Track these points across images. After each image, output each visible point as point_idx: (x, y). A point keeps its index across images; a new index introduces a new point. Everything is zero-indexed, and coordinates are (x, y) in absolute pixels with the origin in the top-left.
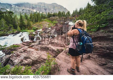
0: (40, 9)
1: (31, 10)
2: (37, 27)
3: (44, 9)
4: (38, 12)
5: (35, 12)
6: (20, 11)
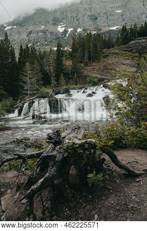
0: (78, 20)
1: (51, 28)
2: (99, 76)
3: (91, 16)
4: (70, 30)
5: (61, 32)
6: (22, 37)
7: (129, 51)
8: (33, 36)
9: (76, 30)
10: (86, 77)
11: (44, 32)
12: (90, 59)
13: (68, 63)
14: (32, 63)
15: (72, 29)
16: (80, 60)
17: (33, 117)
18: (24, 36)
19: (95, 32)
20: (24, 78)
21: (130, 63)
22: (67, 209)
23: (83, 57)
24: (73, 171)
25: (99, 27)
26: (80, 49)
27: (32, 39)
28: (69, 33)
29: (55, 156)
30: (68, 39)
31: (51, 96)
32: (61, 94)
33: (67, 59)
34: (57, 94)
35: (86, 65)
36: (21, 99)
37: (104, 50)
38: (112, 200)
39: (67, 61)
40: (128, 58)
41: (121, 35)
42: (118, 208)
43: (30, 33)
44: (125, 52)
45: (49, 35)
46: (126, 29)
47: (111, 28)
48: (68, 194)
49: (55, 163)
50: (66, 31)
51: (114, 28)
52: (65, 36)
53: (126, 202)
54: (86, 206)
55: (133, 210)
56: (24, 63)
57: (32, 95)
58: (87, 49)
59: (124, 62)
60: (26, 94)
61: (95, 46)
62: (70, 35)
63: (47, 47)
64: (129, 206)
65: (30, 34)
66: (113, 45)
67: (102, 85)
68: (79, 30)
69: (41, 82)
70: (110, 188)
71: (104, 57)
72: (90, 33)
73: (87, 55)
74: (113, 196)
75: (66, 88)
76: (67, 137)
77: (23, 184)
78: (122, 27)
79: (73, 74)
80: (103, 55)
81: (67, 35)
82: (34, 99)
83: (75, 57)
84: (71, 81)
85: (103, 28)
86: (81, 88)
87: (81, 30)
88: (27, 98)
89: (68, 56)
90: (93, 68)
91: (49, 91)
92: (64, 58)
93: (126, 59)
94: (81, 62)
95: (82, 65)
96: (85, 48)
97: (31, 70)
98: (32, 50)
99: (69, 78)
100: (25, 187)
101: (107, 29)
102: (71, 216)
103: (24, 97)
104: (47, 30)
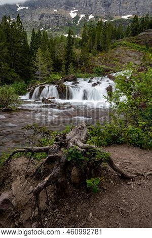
0: (90, 5)
3: (104, 2)
4: (82, 16)
5: (73, 18)
6: (34, 20)
7: (137, 43)
8: (45, 19)
9: (87, 16)
10: (93, 66)
11: (56, 16)
12: (98, 49)
13: (77, 52)
14: (44, 49)
15: (84, 15)
16: (89, 50)
17: (43, 101)
18: (36, 19)
19: (107, 20)
20: (36, 64)
21: (136, 55)
22: (67, 204)
23: (92, 47)
24: (74, 172)
25: (111, 15)
26: (90, 38)
27: (44, 22)
28: (80, 19)
29: (60, 157)
30: (79, 26)
31: (60, 83)
32: (69, 81)
33: (77, 47)
34: (65, 81)
35: (94, 55)
36: (33, 83)
37: (113, 41)
38: (105, 201)
39: (77, 50)
40: (135, 50)
41: (132, 25)
42: (109, 209)
43: (42, 16)
44: (132, 44)
45: (61, 20)
46: (137, 19)
47: (123, 17)
48: (69, 190)
49: (60, 163)
50: (77, 17)
51: (126, 17)
52: (77, 23)
53: (117, 204)
54: (83, 203)
55: (122, 213)
56: (36, 49)
57: (42, 80)
58: (96, 39)
59: (130, 54)
60: (38, 79)
61: (105, 36)
62: (81, 22)
63: (58, 33)
64: (119, 209)
65: (42, 18)
66: (122, 35)
67: (107, 76)
68: (91, 17)
69: (51, 69)
70: (105, 188)
71: (112, 48)
72: (101, 21)
73: (96, 46)
74: (107, 196)
75: (74, 77)
76: (72, 140)
77: (31, 173)
78: (133, 17)
79: (81, 62)
80: (112, 45)
81: (79, 22)
82: (45, 84)
83: (84, 46)
84: (79, 70)
85: (114, 16)
86: (87, 77)
87: (93, 17)
88: (39, 83)
89: (78, 45)
90: (101, 59)
91: (59, 77)
92: (74, 47)
93: (133, 51)
94: (90, 52)
95: (90, 54)
96: (94, 38)
97: (42, 56)
98: (44, 36)
99: (77, 67)
100: (33, 176)
101: (119, 18)
102: (70, 210)
103: (35, 82)
104: (59, 15)
